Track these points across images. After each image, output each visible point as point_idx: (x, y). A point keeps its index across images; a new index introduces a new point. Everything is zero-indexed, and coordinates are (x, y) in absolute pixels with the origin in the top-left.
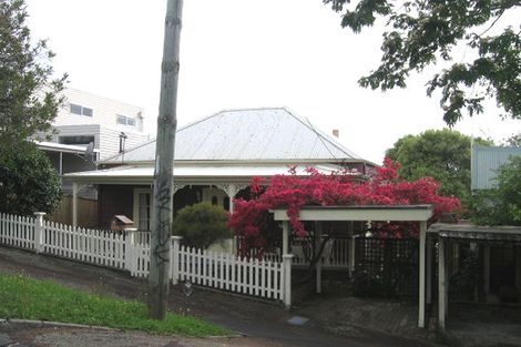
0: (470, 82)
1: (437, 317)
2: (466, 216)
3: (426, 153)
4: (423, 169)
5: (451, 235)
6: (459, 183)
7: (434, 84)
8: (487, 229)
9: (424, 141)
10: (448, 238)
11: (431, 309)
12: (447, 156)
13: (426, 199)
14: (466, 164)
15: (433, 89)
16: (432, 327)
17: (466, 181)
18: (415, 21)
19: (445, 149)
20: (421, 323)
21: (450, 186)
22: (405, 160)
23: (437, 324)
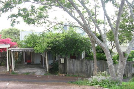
0: (17, 17)
1: (12, 69)
2: (18, 46)
3: (9, 33)
4: (9, 36)
5: (14, 50)
6: (17, 39)
7: (9, 17)
8: (23, 49)
9: (9, 30)
10: (13, 51)
11: (10, 67)
12: (15, 33)
13: (8, 43)
14: (19, 35)
15: (8, 18)
16: (11, 71)
17: (19, 39)
18: (4, 2)
19: (14, 32)
20: (8, 70)
21: (15, 40)
22: (4, 34)
23: (12, 70)
